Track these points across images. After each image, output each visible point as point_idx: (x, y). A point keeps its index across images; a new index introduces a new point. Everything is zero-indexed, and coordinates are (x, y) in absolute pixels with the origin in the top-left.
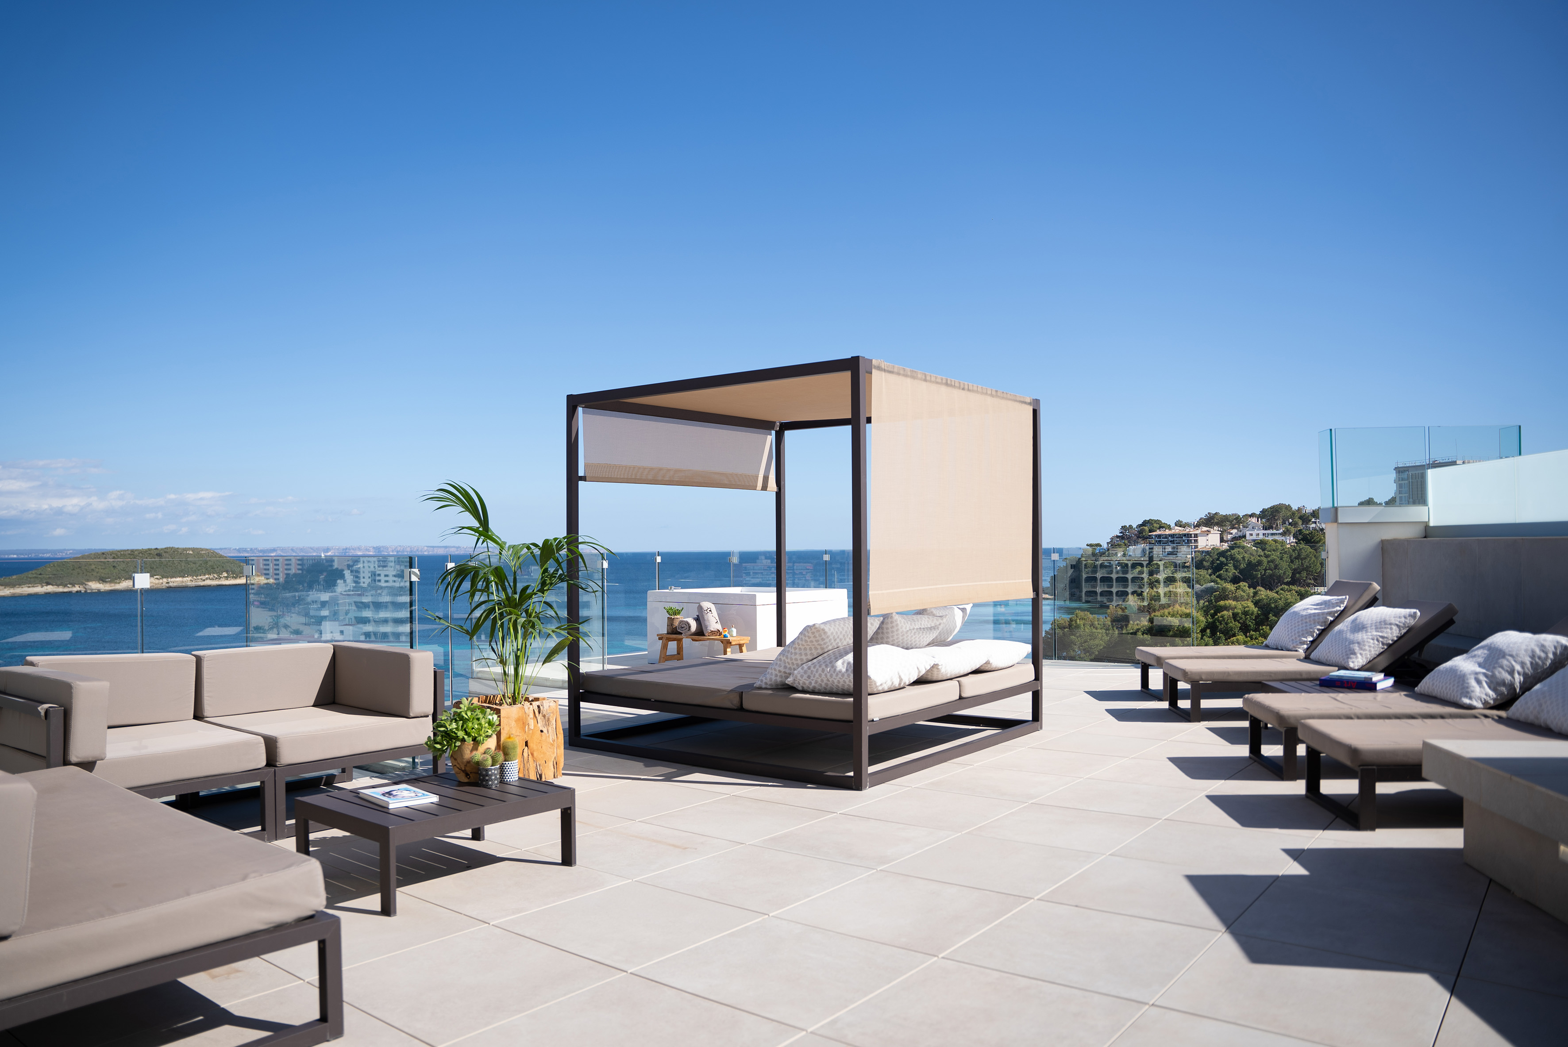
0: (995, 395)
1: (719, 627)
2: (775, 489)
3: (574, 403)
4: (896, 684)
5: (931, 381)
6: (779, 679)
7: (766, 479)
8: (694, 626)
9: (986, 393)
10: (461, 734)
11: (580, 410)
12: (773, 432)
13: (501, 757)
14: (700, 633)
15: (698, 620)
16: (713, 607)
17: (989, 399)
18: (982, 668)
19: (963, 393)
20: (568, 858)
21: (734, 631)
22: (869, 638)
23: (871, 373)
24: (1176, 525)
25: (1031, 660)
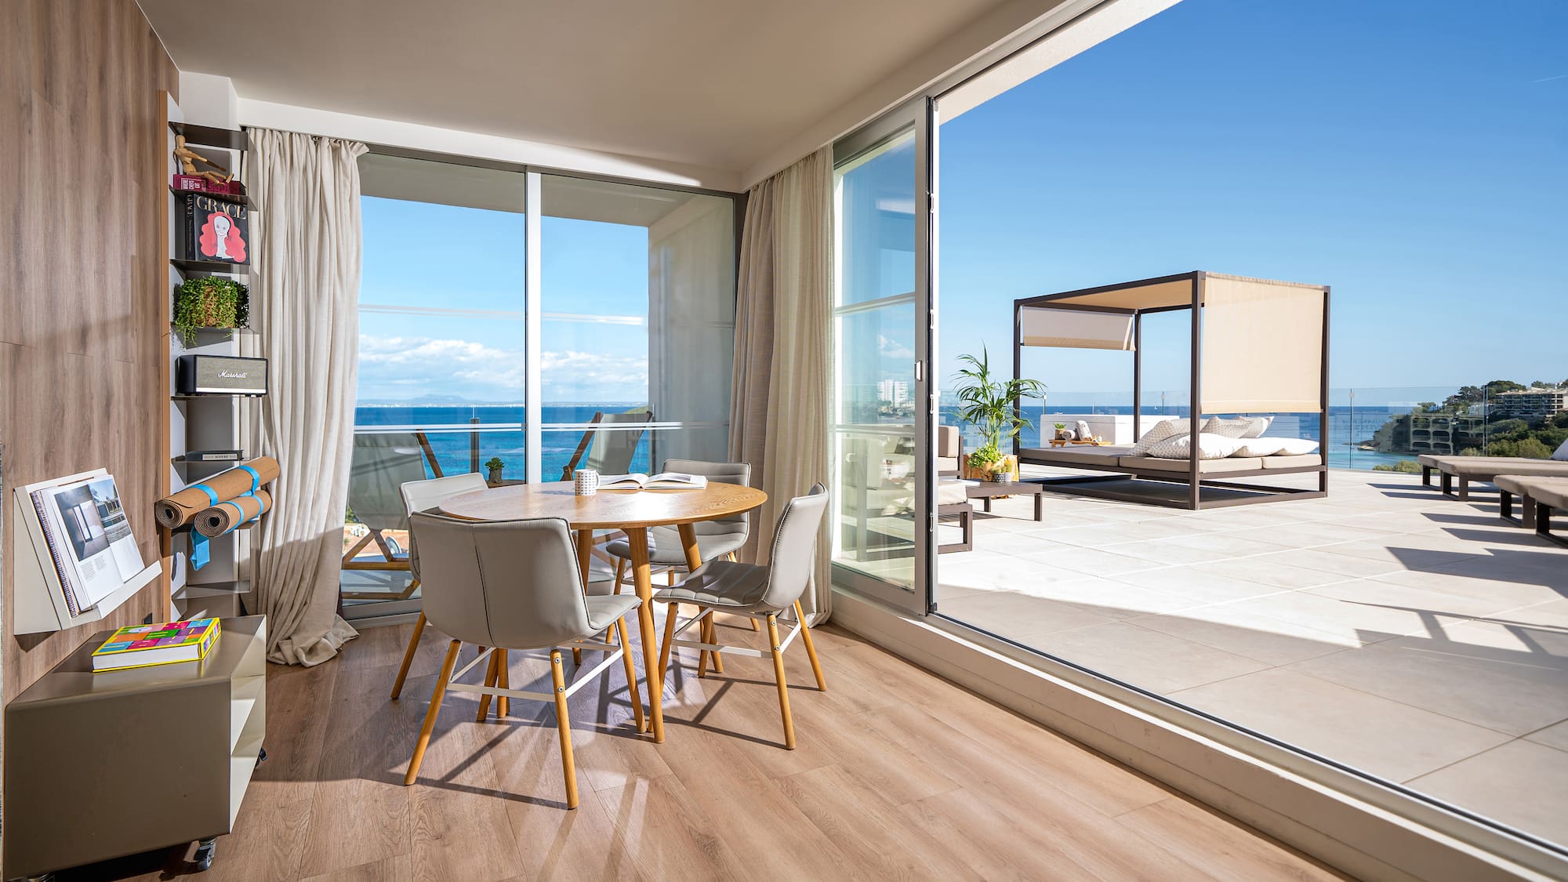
0: (1294, 285)
1: (1090, 435)
2: (1135, 349)
3: (1018, 304)
4: (1218, 455)
5: (1245, 281)
6: (1142, 451)
7: (1129, 343)
8: (1073, 435)
9: (1287, 286)
10: (986, 458)
11: (1021, 307)
12: (1134, 316)
13: (1005, 469)
14: (1078, 439)
15: (1076, 431)
16: (1086, 424)
17: (1288, 289)
18: (1279, 453)
19: (1269, 286)
20: (1038, 517)
21: (1100, 438)
22: (1201, 428)
23: (1205, 279)
24: (1533, 385)
25: (1319, 452)
